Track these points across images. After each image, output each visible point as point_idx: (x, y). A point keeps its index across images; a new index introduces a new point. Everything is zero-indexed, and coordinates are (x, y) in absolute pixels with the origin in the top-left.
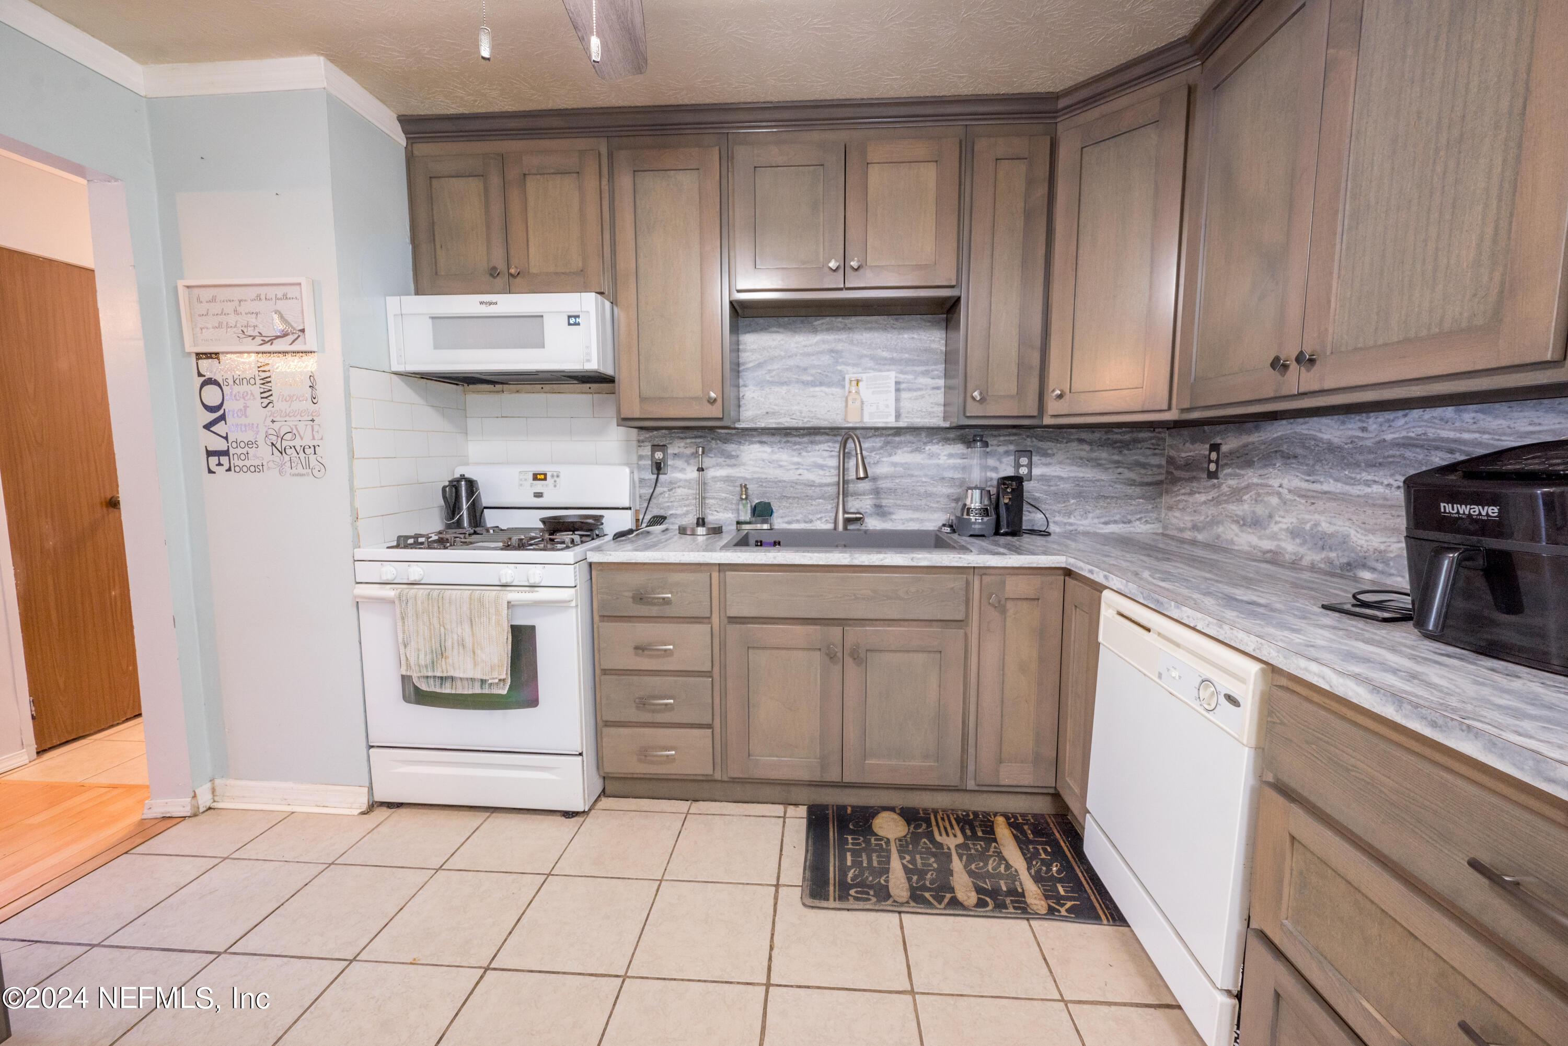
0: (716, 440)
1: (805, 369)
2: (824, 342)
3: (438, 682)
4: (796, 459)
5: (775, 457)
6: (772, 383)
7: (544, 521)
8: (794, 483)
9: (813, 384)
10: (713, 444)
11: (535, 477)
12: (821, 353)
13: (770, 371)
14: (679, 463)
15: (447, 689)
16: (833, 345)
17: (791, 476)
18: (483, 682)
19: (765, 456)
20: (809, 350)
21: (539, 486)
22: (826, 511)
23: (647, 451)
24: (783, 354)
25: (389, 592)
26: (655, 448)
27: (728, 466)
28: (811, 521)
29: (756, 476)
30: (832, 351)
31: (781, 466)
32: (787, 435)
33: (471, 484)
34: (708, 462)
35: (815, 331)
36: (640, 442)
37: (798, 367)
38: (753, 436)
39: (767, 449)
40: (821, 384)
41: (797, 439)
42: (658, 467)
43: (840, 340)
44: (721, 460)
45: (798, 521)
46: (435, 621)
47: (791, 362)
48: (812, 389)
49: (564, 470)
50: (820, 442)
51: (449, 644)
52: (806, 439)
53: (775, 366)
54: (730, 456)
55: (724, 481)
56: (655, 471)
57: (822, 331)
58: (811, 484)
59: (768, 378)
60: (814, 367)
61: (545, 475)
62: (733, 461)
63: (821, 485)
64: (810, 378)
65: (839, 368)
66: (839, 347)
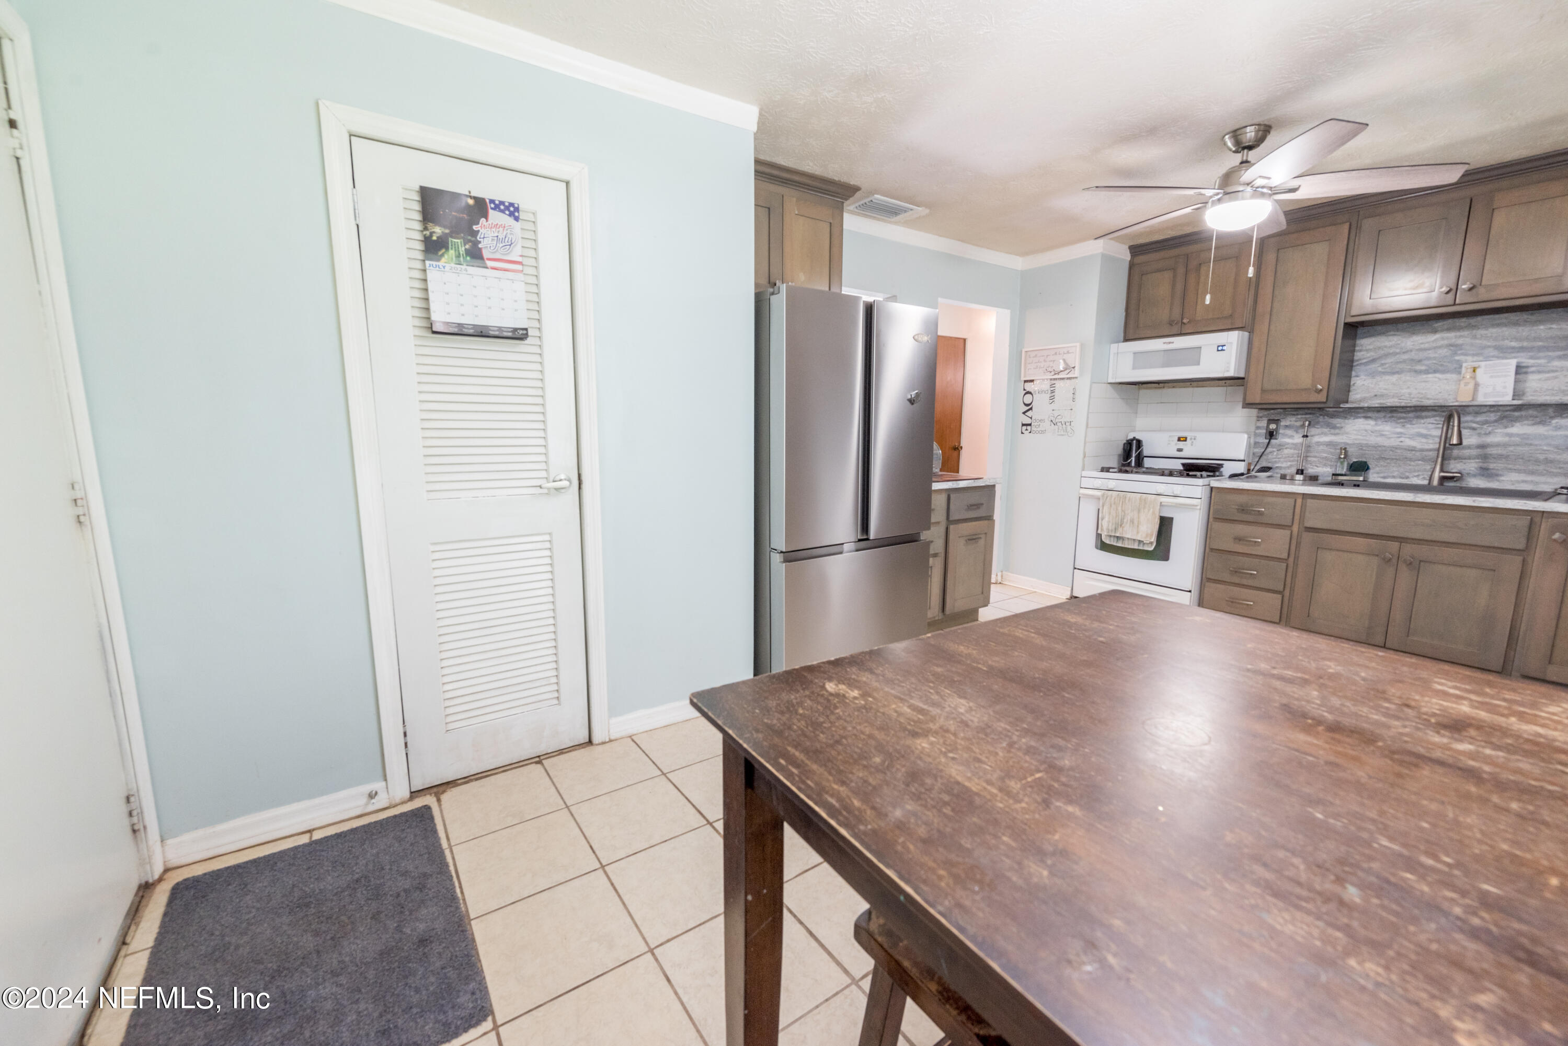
0: (1324, 416)
1: (1420, 361)
2: (1443, 339)
3: (1116, 539)
4: (1399, 430)
5: (1378, 428)
6: (1384, 373)
7: (1183, 465)
8: (1394, 449)
9: (1427, 372)
10: (1321, 419)
11: (1179, 439)
12: (1440, 347)
13: (1383, 364)
14: (1289, 432)
15: (1120, 544)
16: (1453, 340)
17: (1394, 442)
18: (1140, 542)
19: (1368, 427)
20: (1427, 346)
21: (1181, 445)
22: (1425, 470)
23: (1264, 423)
24: (1398, 351)
25: (1098, 493)
26: (1270, 421)
27: (1332, 434)
28: (1407, 478)
29: (1356, 442)
30: (1451, 345)
31: (1382, 435)
32: (1392, 412)
33: (1139, 443)
34: (1313, 431)
35: (1435, 331)
36: (1259, 418)
37: (1412, 360)
38: (1358, 413)
39: (1372, 422)
40: (1435, 372)
41: (1404, 415)
42: (1271, 435)
43: (1461, 336)
44: (1326, 430)
45: (1394, 477)
46: (1120, 508)
47: (1405, 357)
48: (1425, 376)
49: (1199, 435)
50: (1427, 417)
51: (1125, 520)
52: (1411, 415)
53: (1389, 360)
54: (1335, 427)
55: (1327, 445)
56: (1269, 437)
57: (1442, 331)
58: (1413, 449)
59: (1380, 369)
60: (1428, 359)
61: (1186, 438)
62: (1337, 431)
63: (1422, 450)
64: (1423, 368)
65: (1457, 358)
66: (1460, 341)
